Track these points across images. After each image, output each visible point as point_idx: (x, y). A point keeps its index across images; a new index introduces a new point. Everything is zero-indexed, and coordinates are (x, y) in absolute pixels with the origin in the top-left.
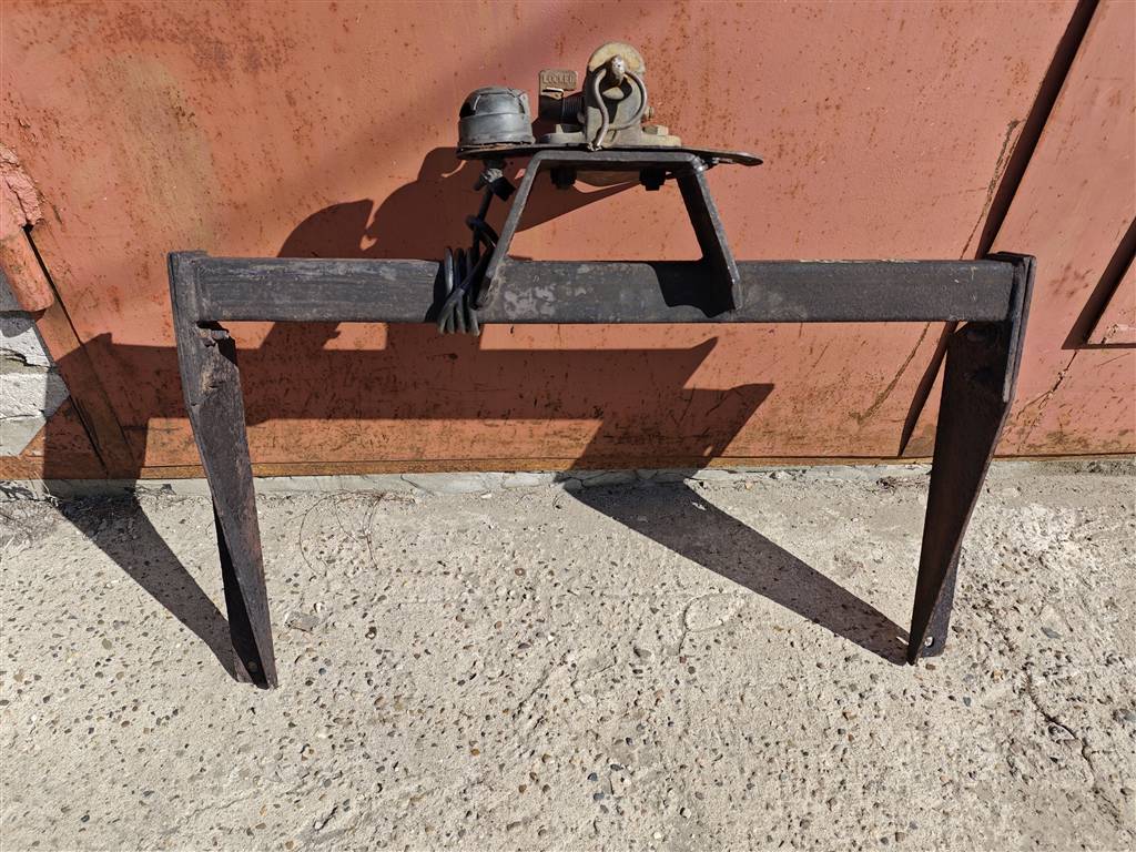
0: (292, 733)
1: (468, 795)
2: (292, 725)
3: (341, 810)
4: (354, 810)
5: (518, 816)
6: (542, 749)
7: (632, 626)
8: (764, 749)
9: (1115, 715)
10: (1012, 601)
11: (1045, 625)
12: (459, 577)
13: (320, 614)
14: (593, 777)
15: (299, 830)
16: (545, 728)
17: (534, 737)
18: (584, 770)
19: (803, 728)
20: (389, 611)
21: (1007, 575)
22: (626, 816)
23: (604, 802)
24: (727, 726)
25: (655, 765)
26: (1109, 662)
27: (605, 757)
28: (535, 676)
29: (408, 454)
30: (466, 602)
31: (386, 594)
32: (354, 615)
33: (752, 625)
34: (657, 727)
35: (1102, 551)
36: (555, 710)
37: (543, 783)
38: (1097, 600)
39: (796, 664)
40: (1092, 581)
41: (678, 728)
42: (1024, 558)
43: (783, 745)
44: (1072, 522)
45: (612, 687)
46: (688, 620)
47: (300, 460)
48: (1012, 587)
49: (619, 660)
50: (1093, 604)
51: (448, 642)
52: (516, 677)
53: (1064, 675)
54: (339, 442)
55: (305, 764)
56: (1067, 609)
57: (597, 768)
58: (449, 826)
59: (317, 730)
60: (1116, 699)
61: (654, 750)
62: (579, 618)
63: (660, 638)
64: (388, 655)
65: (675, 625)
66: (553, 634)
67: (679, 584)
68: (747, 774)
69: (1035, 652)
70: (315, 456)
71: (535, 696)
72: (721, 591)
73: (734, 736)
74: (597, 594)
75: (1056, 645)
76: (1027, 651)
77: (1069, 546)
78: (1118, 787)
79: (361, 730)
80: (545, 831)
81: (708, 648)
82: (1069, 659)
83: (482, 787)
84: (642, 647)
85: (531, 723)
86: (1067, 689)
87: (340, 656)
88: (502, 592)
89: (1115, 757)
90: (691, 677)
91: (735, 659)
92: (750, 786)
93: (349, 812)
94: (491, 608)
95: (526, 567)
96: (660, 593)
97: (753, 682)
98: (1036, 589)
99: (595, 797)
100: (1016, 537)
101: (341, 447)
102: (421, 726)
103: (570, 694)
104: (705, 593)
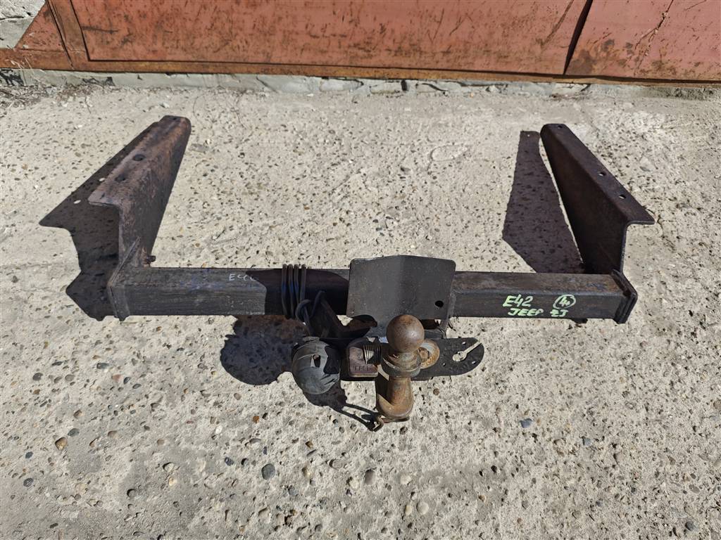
0: (196, 197)
1: (304, 226)
2: (195, 193)
3: (228, 230)
4: (236, 230)
5: (333, 236)
6: (347, 207)
7: (399, 159)
8: (476, 212)
9: (677, 206)
10: (624, 154)
11: (642, 166)
12: (295, 133)
13: (210, 146)
14: (376, 221)
15: (203, 239)
16: (349, 199)
17: (341, 203)
18: (371, 218)
19: (499, 203)
20: (252, 146)
21: (622, 143)
22: (395, 238)
23: (382, 231)
24: (454, 202)
25: (411, 218)
26: (676, 183)
27: (383, 214)
28: (341, 178)
29: (261, 58)
30: (299, 144)
31: (250, 138)
32: (231, 147)
33: (471, 159)
34: (414, 202)
35: (678, 133)
36: (353, 192)
37: (347, 222)
38: (673, 155)
39: (496, 175)
40: (671, 147)
41: (426, 202)
42: (633, 135)
43: (486, 211)
44: (663, 120)
45: (387, 185)
46: (433, 156)
47: (194, 59)
48: (625, 148)
49: (392, 173)
50: (671, 157)
51: (288, 161)
52: (330, 177)
53: (651, 187)
54: (218, 46)
55: (205, 210)
56: (656, 159)
57: (378, 218)
58: (293, 238)
59: (212, 195)
60: (679, 199)
61: (411, 211)
62: (368, 153)
63: (416, 164)
64: (253, 165)
65: (426, 158)
66: (352, 160)
67: (428, 140)
68: (465, 221)
69: (636, 177)
70: (203, 57)
71: (342, 186)
72: (453, 144)
73: (458, 206)
74: (379, 143)
75: (648, 174)
76: (631, 176)
77: (659, 131)
78: (675, 235)
79: (238, 197)
80: (348, 242)
81: (445, 168)
82: (654, 181)
83: (312, 223)
84: (405, 166)
85: (339, 197)
86: (652, 194)
87: (223, 164)
88: (321, 140)
89: (675, 223)
90: (434, 181)
91: (460, 173)
92: (466, 227)
93: (233, 231)
94: (314, 147)
95: (336, 129)
96: (416, 144)
97: (470, 183)
98: (638, 149)
99: (377, 229)
100: (629, 125)
101: (219, 50)
102: (274, 197)
103: (363, 186)
104: (444, 145)
